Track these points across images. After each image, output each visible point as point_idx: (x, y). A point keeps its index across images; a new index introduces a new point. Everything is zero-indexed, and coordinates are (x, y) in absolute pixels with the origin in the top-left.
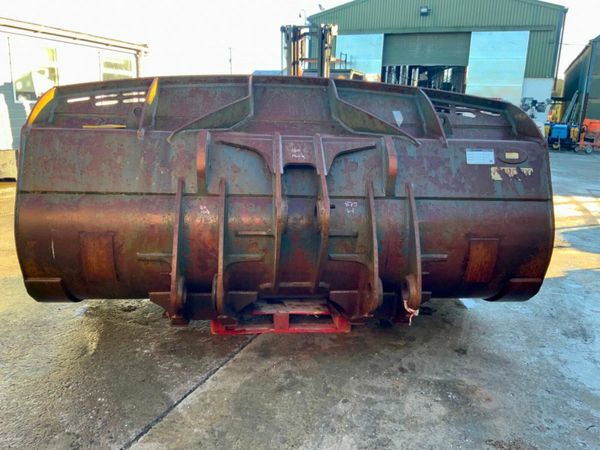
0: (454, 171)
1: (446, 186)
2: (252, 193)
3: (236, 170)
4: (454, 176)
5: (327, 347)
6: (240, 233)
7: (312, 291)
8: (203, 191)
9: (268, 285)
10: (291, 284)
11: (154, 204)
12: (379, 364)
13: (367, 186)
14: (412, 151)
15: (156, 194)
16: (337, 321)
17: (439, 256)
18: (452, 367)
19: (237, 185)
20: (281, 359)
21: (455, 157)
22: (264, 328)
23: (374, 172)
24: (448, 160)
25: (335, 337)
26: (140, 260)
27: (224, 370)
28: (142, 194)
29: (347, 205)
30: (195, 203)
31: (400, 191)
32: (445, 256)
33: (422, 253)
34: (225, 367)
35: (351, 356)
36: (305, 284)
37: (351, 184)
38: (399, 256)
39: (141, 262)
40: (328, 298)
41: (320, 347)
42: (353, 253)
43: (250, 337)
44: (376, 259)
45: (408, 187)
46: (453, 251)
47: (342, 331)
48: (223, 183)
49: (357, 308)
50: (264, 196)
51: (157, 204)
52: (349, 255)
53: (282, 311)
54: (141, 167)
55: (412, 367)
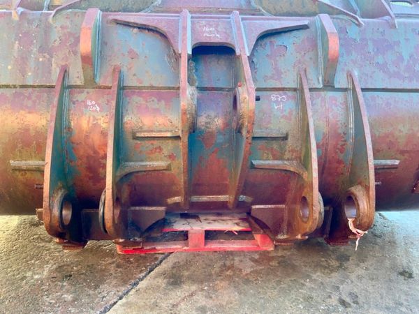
0: (406, 57)
1: (397, 75)
2: (154, 85)
3: (133, 55)
4: (405, 63)
5: (249, 270)
6: (138, 135)
7: (230, 206)
8: (90, 82)
9: (177, 199)
10: (205, 198)
11: (29, 98)
12: (314, 295)
13: (299, 74)
14: (353, 32)
15: (33, 87)
16: (258, 237)
17: (389, 162)
18: (403, 297)
19: (134, 75)
20: (194, 288)
21: (407, 40)
22: (177, 246)
23: (307, 58)
24: (398, 43)
25: (257, 257)
26: (15, 170)
27: (123, 305)
28: (15, 87)
29: (273, 99)
30: (80, 97)
31: (341, 81)
32: (397, 162)
33: (375, 158)
34: (124, 300)
35: (279, 282)
36: (222, 198)
37: (278, 74)
38: (340, 162)
39: (17, 173)
40: (249, 214)
41: (241, 270)
42: (282, 159)
43: (160, 257)
44: (315, 166)
45: (350, 76)
46: (406, 156)
47: (264, 248)
48: (118, 72)
49: (285, 226)
50: (169, 88)
51: (34, 98)
52: (276, 162)
53: (197, 227)
54: (15, 54)
55: (355, 298)
